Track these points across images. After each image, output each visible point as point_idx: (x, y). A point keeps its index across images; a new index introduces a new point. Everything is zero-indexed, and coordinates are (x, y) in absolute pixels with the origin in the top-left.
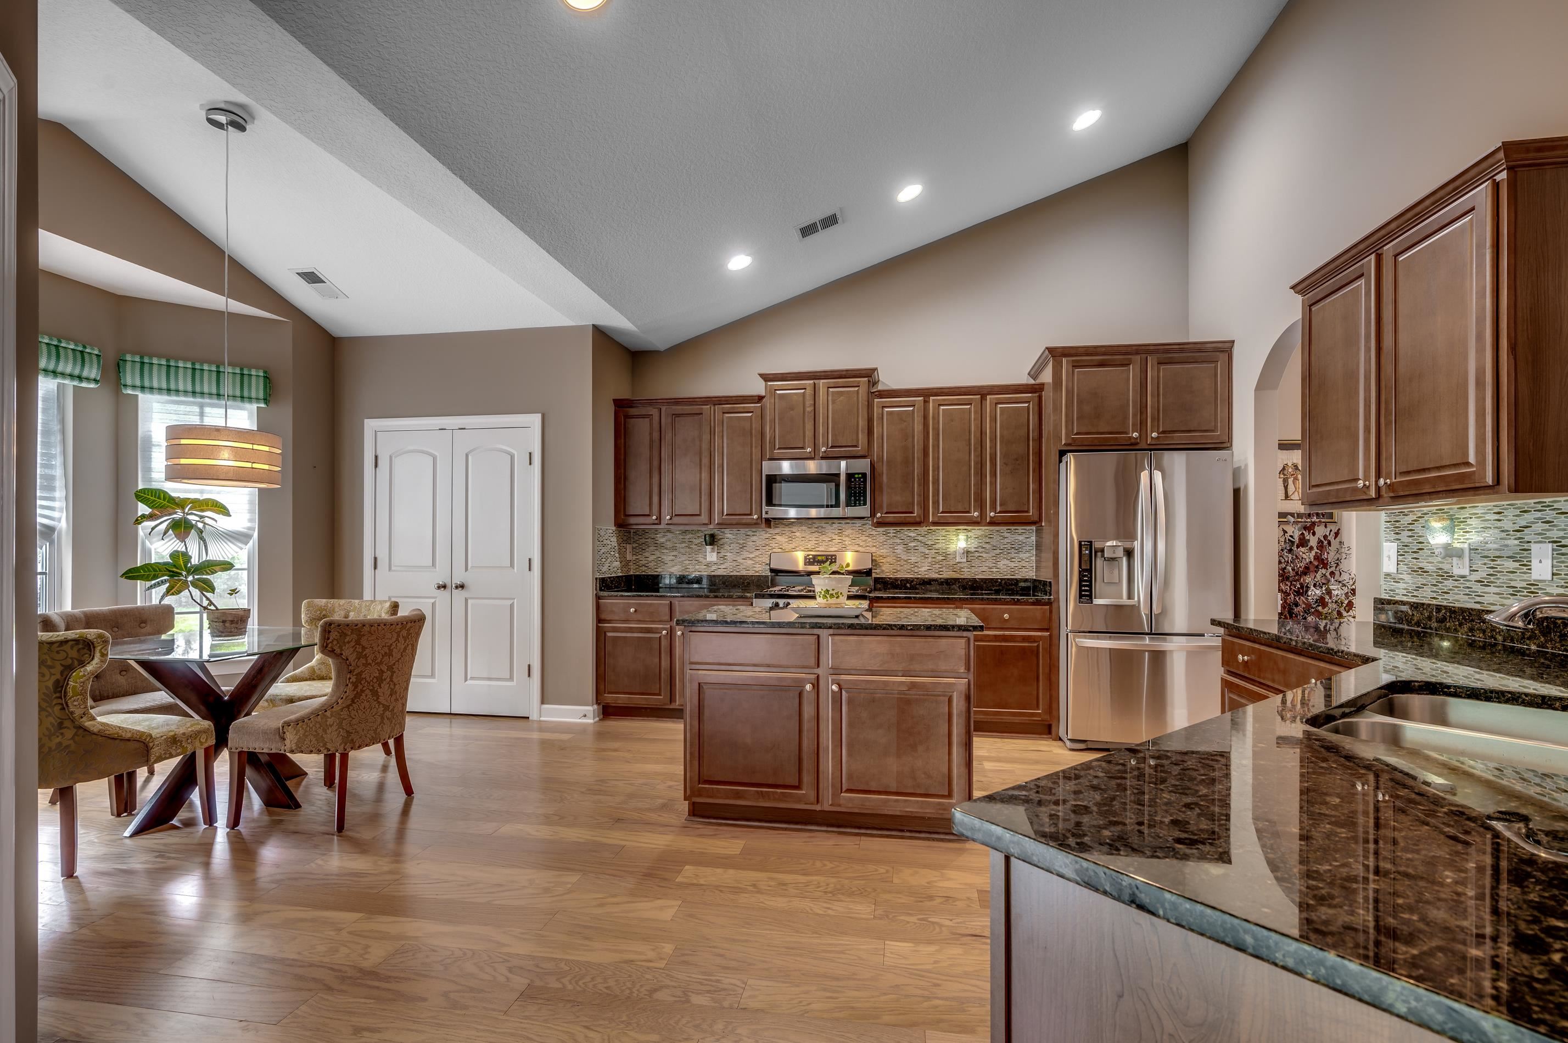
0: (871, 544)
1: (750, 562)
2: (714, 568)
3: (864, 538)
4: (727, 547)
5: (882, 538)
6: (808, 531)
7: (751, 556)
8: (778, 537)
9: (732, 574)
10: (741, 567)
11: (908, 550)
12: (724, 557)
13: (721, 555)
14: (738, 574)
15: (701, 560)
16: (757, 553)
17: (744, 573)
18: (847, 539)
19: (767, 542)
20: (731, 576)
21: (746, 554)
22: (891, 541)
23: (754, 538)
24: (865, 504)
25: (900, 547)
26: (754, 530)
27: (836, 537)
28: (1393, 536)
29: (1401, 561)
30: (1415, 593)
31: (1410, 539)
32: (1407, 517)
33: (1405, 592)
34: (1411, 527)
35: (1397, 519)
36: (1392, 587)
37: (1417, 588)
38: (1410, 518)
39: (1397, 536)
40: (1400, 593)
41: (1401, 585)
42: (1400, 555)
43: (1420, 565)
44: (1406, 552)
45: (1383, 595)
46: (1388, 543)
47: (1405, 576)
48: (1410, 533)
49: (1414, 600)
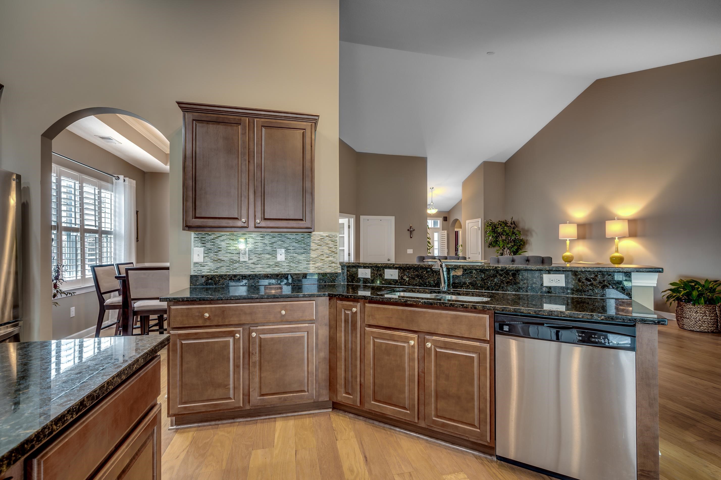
28: (200, 245)
29: (206, 256)
30: (216, 271)
31: (212, 246)
32: (211, 236)
33: (209, 271)
34: (213, 241)
35: (203, 236)
36: (200, 269)
37: (217, 268)
38: (212, 237)
39: (203, 245)
40: (205, 271)
41: (206, 267)
42: (205, 254)
43: (219, 258)
44: (210, 252)
45: (193, 273)
46: (197, 248)
47: (209, 263)
48: (212, 244)
49: (215, 274)
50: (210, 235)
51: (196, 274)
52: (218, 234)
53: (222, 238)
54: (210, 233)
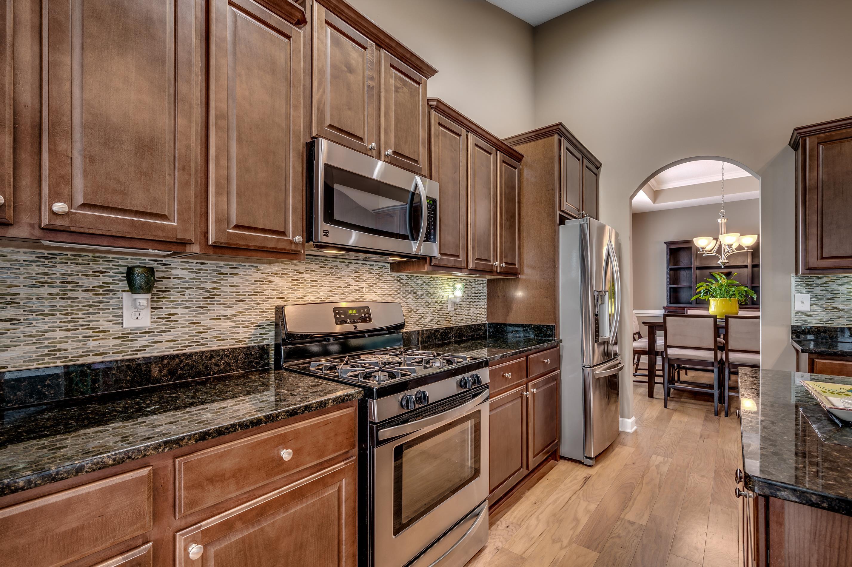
0: (387, 292)
1: (227, 324)
2: (141, 342)
3: (380, 284)
4: (174, 296)
5: (396, 285)
6: (320, 272)
7: (229, 312)
8: (276, 280)
9: (188, 350)
10: (209, 335)
11: (417, 299)
12: (168, 318)
13: (162, 313)
14: (202, 349)
15: (104, 325)
16: (240, 307)
17: (215, 346)
18: (364, 285)
19: (258, 287)
20: (189, 356)
21: (217, 310)
22: (403, 289)
23: (235, 280)
24: (435, 241)
25: (411, 296)
26: (235, 264)
27: (352, 282)
28: (804, 290)
29: (814, 304)
30: (830, 322)
31: (824, 292)
32: (822, 280)
33: (819, 322)
34: (825, 285)
35: (809, 280)
36: (804, 319)
37: (832, 319)
38: (824, 280)
39: (809, 290)
40: (812, 322)
41: (814, 317)
42: (813, 301)
43: (835, 306)
44: (820, 299)
45: (794, 323)
46: (800, 294)
47: (819, 313)
48: (824, 288)
49: (829, 326)
50: (820, 278)
51: (799, 324)
52: (833, 276)
53: (840, 281)
54: (820, 276)
